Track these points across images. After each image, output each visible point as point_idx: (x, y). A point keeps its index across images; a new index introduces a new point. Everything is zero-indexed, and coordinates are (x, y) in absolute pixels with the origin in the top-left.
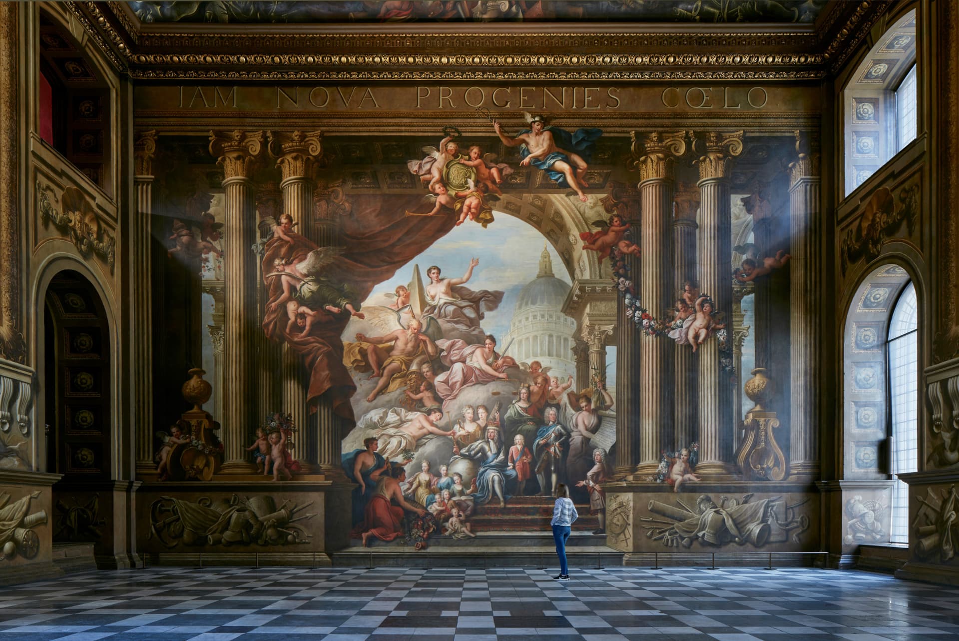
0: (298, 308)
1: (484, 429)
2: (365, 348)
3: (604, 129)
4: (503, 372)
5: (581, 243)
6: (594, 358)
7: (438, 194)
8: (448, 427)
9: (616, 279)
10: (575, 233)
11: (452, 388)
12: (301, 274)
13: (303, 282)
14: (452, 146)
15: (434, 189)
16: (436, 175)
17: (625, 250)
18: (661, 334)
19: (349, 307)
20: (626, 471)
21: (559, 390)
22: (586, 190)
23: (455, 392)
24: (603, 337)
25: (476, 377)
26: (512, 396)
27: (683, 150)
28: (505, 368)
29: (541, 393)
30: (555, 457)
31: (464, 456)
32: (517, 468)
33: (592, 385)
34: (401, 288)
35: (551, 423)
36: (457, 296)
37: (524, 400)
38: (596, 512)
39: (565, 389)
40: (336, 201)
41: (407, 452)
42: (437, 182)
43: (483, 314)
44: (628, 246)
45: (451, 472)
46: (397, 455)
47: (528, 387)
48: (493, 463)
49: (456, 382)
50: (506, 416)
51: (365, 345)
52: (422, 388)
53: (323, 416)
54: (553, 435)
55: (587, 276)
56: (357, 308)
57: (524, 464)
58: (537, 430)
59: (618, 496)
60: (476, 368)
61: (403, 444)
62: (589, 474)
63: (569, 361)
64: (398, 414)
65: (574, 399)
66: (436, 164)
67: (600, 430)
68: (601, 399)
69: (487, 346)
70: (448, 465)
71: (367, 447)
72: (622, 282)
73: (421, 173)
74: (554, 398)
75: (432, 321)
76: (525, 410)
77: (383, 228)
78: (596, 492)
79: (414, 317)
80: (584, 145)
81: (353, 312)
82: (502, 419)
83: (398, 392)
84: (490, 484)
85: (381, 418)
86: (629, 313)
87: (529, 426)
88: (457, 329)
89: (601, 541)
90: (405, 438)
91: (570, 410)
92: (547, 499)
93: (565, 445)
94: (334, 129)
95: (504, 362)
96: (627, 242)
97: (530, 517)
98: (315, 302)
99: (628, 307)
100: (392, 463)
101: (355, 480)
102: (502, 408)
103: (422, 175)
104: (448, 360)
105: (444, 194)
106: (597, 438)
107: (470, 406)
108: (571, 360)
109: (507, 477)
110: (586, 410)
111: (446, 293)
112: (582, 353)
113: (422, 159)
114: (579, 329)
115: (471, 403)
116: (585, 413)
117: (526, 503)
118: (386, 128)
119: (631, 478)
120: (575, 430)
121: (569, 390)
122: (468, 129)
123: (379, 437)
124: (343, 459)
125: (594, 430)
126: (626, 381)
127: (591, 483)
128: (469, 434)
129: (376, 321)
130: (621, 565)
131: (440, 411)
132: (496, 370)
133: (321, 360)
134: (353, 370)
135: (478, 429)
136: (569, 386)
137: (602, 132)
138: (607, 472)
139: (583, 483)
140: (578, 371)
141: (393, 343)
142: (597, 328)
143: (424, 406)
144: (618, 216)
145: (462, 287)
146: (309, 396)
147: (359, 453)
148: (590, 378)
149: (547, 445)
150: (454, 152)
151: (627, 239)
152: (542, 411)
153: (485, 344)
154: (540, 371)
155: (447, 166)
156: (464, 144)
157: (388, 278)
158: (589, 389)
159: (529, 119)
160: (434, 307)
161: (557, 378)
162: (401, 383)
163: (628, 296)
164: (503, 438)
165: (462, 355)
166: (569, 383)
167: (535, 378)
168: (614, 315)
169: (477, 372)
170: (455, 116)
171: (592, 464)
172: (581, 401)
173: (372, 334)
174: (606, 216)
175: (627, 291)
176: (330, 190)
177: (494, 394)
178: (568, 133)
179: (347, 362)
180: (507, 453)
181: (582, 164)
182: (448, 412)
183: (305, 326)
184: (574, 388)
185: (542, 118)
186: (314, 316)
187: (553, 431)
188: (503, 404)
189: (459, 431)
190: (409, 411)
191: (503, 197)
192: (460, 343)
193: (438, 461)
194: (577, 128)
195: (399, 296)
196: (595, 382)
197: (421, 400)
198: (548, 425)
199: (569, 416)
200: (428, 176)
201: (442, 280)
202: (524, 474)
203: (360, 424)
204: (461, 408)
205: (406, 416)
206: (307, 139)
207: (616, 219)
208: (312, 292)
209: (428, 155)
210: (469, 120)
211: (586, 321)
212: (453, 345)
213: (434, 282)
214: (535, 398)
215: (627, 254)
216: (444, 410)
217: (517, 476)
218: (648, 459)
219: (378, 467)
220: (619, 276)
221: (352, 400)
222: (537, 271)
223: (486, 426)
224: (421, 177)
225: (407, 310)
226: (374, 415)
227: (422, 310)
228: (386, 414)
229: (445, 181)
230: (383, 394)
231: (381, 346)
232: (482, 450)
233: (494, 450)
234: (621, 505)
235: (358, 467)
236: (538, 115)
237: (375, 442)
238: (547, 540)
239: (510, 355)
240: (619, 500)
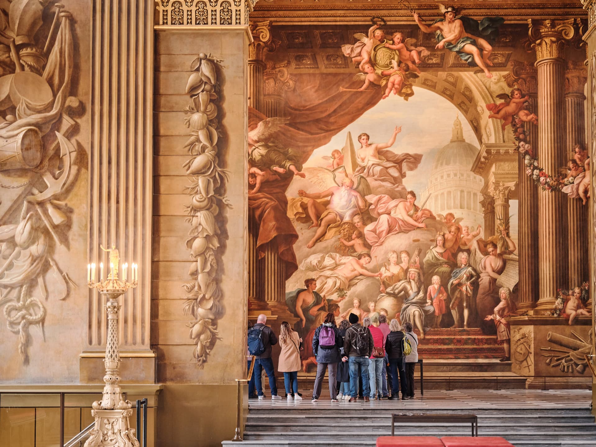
0: (250, 169)
1: (406, 271)
2: (306, 202)
3: (505, 18)
4: (422, 222)
5: (487, 113)
6: (499, 210)
7: (367, 73)
8: (375, 270)
9: (517, 143)
10: (482, 105)
11: (379, 236)
12: (253, 140)
13: (254, 147)
14: (379, 33)
15: (364, 69)
16: (365, 57)
17: (524, 118)
18: (555, 189)
19: (292, 168)
20: (527, 307)
21: (469, 237)
23: (382, 240)
24: (507, 192)
25: (399, 227)
26: (430, 243)
27: (572, 35)
28: (423, 218)
29: (454, 240)
30: (467, 295)
31: (389, 294)
32: (434, 304)
33: (497, 232)
34: (337, 151)
35: (463, 266)
36: (384, 158)
37: (440, 246)
38: (502, 342)
39: (474, 236)
40: (282, 79)
41: (341, 291)
42: (366, 63)
43: (405, 173)
44: (527, 115)
45: (378, 308)
46: (332, 294)
47: (444, 235)
48: (414, 301)
49: (382, 231)
50: (425, 260)
51: (306, 200)
52: (354, 236)
53: (270, 259)
54: (465, 276)
55: (492, 140)
56: (299, 169)
57: (440, 301)
58: (451, 271)
59: (521, 329)
60: (399, 219)
61: (338, 284)
62: (496, 309)
63: (478, 212)
64: (333, 259)
65: (482, 245)
66: (365, 48)
67: (505, 271)
68: (505, 246)
69: (408, 200)
70: (376, 302)
71: (308, 286)
72: (522, 145)
73: (353, 55)
74: (465, 244)
75: (362, 180)
76: (441, 254)
77: (321, 101)
78: (502, 326)
79: (347, 176)
80: (490, 31)
81: (296, 172)
82: (421, 263)
83: (333, 240)
84: (412, 318)
85: (319, 262)
86: (528, 171)
87: (445, 268)
88: (383, 186)
89: (508, 367)
90: (339, 279)
91: (479, 255)
92: (460, 331)
93: (475, 285)
94: (281, 19)
95: (423, 214)
96: (526, 112)
97: (446, 347)
98: (264, 164)
99: (527, 166)
100: (329, 301)
101: (297, 315)
102: (421, 252)
103: (354, 57)
104: (376, 212)
105: (372, 73)
106: (501, 279)
107: (394, 252)
108: (480, 211)
109: (426, 312)
110: (493, 254)
111: (374, 156)
112: (488, 206)
113: (354, 44)
114: (487, 186)
115: (395, 249)
116: (491, 257)
117: (443, 335)
118: (324, 19)
119: (531, 313)
120: (483, 271)
121: (478, 238)
122: (392, 18)
123: (318, 278)
124: (287, 297)
126: (526, 229)
127: (498, 318)
128: (393, 275)
129: (315, 180)
130: (525, 388)
131: (369, 256)
132: (416, 221)
133: (269, 213)
134: (295, 221)
135: (401, 271)
136: (478, 234)
137: (504, 20)
138: (512, 307)
139: (490, 317)
140: (485, 221)
141: (329, 198)
142: (501, 184)
143: (355, 251)
144: (518, 90)
145: (387, 151)
146: (259, 244)
147: (300, 292)
148: (496, 227)
149: (460, 284)
150: (380, 38)
151: (526, 109)
152: (455, 255)
153: (406, 198)
154: (453, 221)
155: (374, 50)
156: (388, 31)
157: (325, 144)
158: (495, 237)
159: (443, 10)
160: (364, 168)
161: (468, 227)
162: (336, 232)
163: (527, 157)
164: (422, 279)
165: (387, 208)
166: (478, 231)
167: (449, 227)
168: (515, 174)
169: (400, 223)
170: (381, 8)
171: (498, 301)
172: (488, 246)
173: (311, 191)
174: (508, 90)
175: (527, 153)
176: (277, 70)
177: (414, 241)
178: (476, 21)
179: (290, 214)
180: (426, 292)
181: (487, 46)
182: (376, 257)
183: (256, 184)
184: (482, 236)
185: (453, 9)
186: (263, 175)
187: (465, 272)
189: (385, 273)
190: (343, 256)
191: (422, 75)
192: (386, 198)
193: (367, 298)
194: (483, 17)
195: (335, 158)
196: (501, 231)
197: (352, 247)
198: (460, 267)
199: (478, 260)
200: (358, 58)
201: (370, 145)
202: (440, 310)
203: (301, 267)
204: (386, 253)
205: (340, 260)
206: (258, 28)
207: (516, 92)
208: (262, 156)
209: (359, 40)
210: (392, 11)
211: (492, 179)
212: (379, 200)
213: (364, 146)
214: (449, 244)
215: (527, 122)
216: (373, 254)
217: (434, 311)
218: (546, 297)
219: (316, 303)
220: (520, 140)
221: (294, 246)
222: (450, 137)
223: (408, 268)
224: (353, 59)
225: (341, 170)
226: (314, 260)
227: (354, 170)
228: (323, 258)
229: (373, 63)
230: (321, 241)
231: (319, 201)
232: (404, 289)
233: (415, 289)
234: (524, 336)
235: (299, 303)
236: (450, 7)
237: (314, 282)
238: (460, 367)
239: (428, 208)
240: (522, 331)
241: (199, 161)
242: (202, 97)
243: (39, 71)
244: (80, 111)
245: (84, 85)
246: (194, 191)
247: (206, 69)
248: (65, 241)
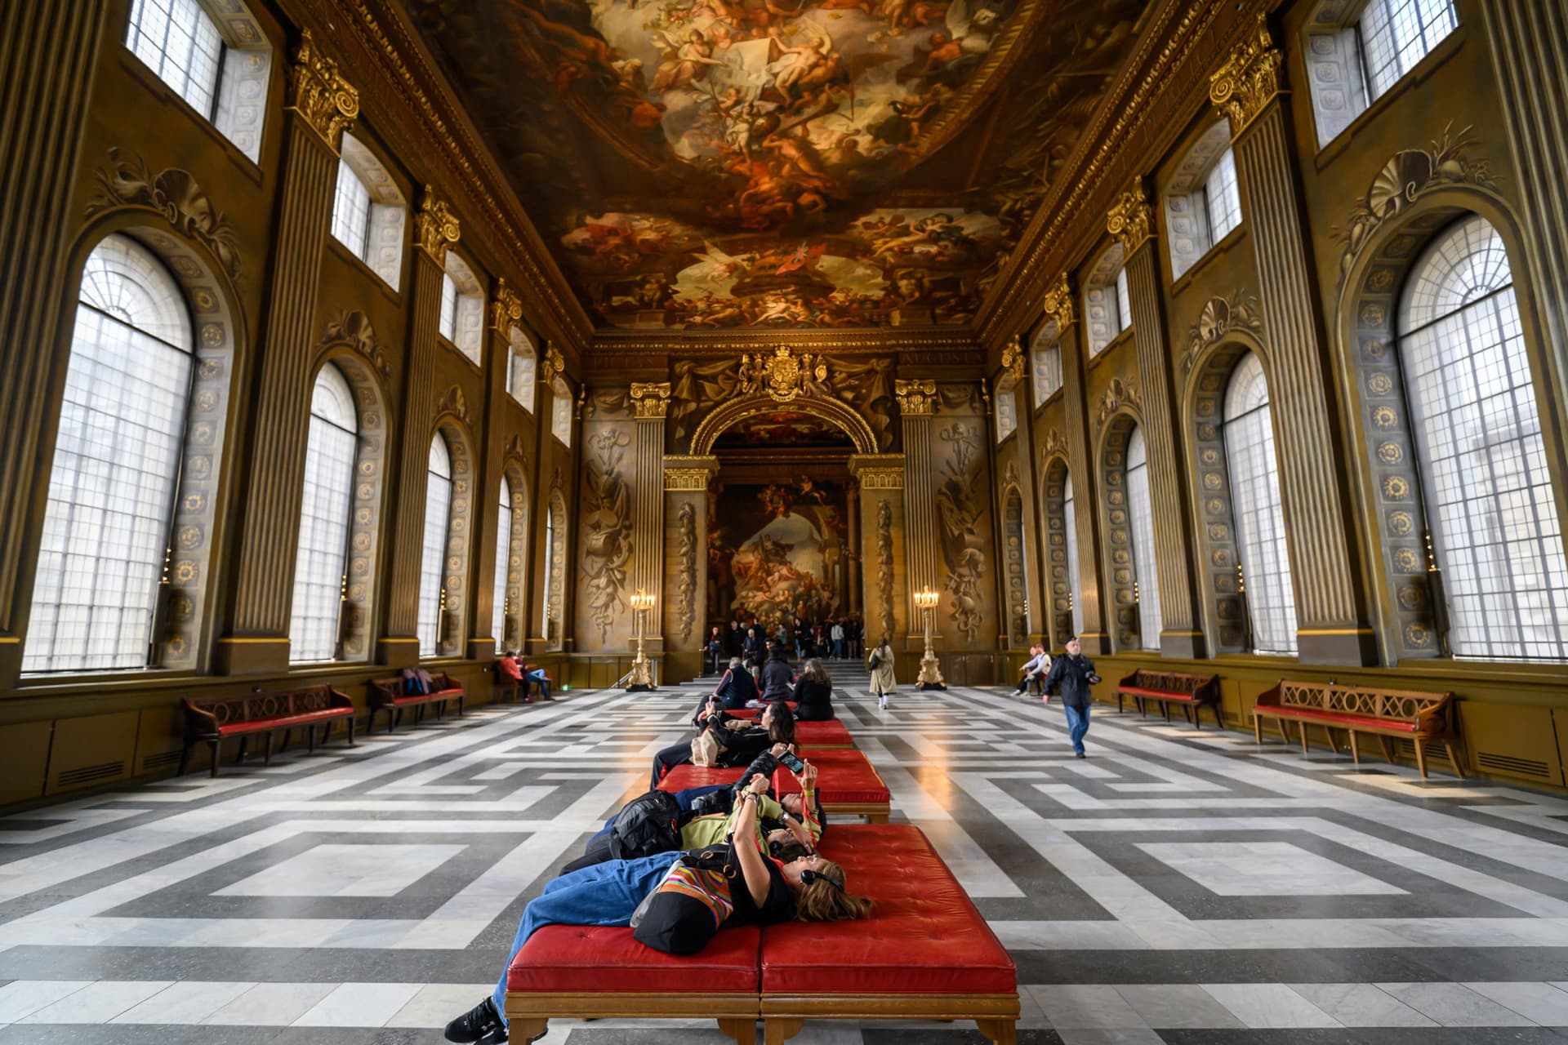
2: (740, 567)
5: (825, 526)
6: (830, 570)
7: (768, 507)
8: (773, 598)
9: (838, 538)
10: (822, 522)
14: (774, 488)
15: (767, 505)
16: (768, 499)
18: (856, 560)
22: (826, 504)
23: (776, 584)
24: (834, 561)
26: (798, 586)
29: (810, 585)
31: (779, 610)
34: (754, 543)
36: (776, 546)
37: (803, 587)
41: (757, 608)
42: (768, 502)
43: (786, 553)
47: (805, 582)
52: (763, 583)
53: (724, 594)
55: (827, 537)
63: (820, 571)
64: (753, 593)
65: (823, 587)
66: (768, 495)
68: (834, 587)
69: (788, 566)
70: (773, 614)
71: (741, 606)
74: (815, 586)
77: (747, 520)
79: (759, 554)
80: (825, 487)
83: (753, 584)
85: (747, 595)
90: (756, 603)
91: (821, 591)
93: (819, 605)
94: (730, 483)
95: (795, 572)
98: (720, 549)
100: (751, 613)
105: (771, 506)
107: (782, 590)
111: (772, 545)
112: (825, 568)
114: (824, 559)
115: (782, 588)
118: (750, 482)
122: (780, 481)
125: (831, 598)
126: (843, 579)
128: (781, 601)
129: (743, 558)
132: (792, 576)
134: (736, 575)
140: (824, 575)
141: (750, 565)
142: (831, 558)
143: (763, 590)
145: (778, 543)
148: (829, 578)
149: (812, 605)
150: (775, 490)
152: (810, 592)
154: (809, 575)
155: (772, 496)
156: (779, 487)
157: (749, 539)
158: (828, 583)
159: (804, 477)
162: (754, 581)
167: (807, 578)
168: (838, 553)
170: (775, 477)
172: (825, 587)
173: (742, 563)
174: (834, 514)
177: (791, 585)
179: (734, 572)
180: (796, 609)
181: (824, 494)
182: (773, 592)
184: (822, 582)
187: (814, 600)
188: (794, 588)
189: (777, 600)
191: (794, 507)
193: (769, 612)
194: (822, 481)
195: (754, 546)
197: (762, 587)
199: (821, 594)
201: (770, 540)
204: (778, 590)
211: (827, 556)
213: (767, 540)
216: (771, 591)
219: (745, 614)
220: (840, 537)
221: (735, 588)
222: (807, 535)
223: (788, 598)
225: (757, 551)
226: (744, 594)
227: (763, 551)
228: (748, 593)
229: (771, 501)
230: (747, 585)
231: (746, 567)
232: (786, 607)
233: (791, 608)
237: (744, 604)
239: (797, 570)
241: (684, 550)
242: (685, 521)
243: (611, 509)
244: (629, 528)
245: (632, 515)
246: (682, 563)
247: (687, 508)
248: (623, 586)
